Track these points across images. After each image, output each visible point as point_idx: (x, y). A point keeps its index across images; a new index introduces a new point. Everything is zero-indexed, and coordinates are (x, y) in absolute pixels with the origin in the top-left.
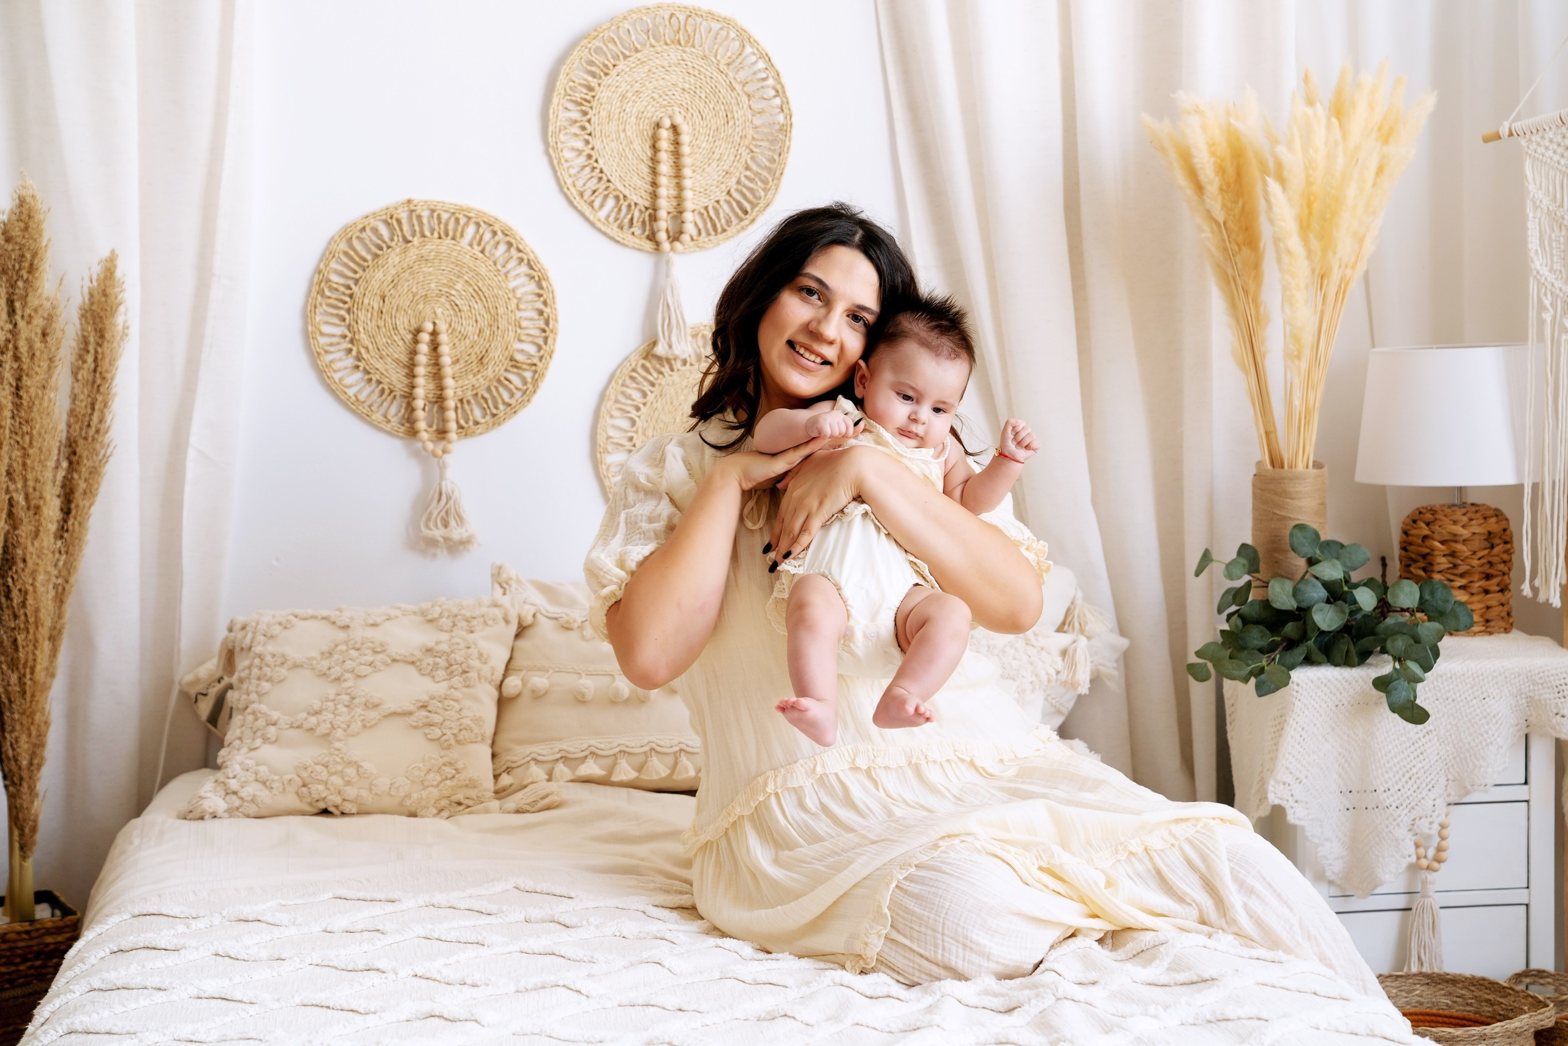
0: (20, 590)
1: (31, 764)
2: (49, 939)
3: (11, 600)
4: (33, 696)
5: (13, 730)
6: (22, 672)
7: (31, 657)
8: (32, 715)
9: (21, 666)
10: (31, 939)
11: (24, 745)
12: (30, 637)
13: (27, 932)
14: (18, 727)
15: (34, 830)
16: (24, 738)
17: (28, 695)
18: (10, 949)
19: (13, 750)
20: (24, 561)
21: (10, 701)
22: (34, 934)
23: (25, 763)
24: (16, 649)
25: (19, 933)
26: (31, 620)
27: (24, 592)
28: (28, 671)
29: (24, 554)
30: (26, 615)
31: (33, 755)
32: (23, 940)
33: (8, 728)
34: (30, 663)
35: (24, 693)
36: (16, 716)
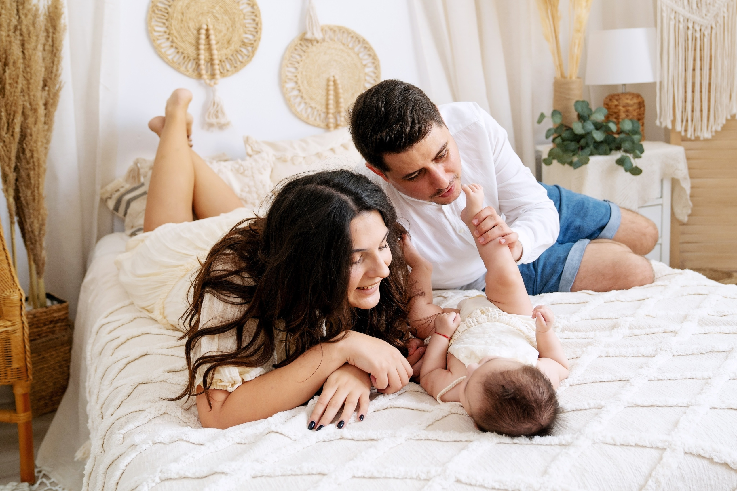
0: (30, 150)
1: (40, 233)
2: (55, 315)
3: (26, 155)
4: (39, 201)
5: (30, 218)
6: (33, 189)
7: (37, 182)
8: (39, 210)
9: (32, 187)
10: (47, 315)
11: (36, 225)
12: (36, 172)
13: (45, 312)
14: (32, 216)
15: (43, 264)
16: (36, 222)
17: (36, 201)
18: (38, 320)
19: (31, 227)
20: (31, 135)
21: (27, 204)
22: (48, 313)
23: (37, 233)
24: (29, 179)
25: (41, 313)
26: (36, 164)
27: (32, 151)
28: (36, 189)
29: (31, 132)
30: (33, 162)
31: (40, 229)
32: (43, 316)
33: (27, 217)
34: (37, 185)
35: (34, 200)
36: (31, 211)
